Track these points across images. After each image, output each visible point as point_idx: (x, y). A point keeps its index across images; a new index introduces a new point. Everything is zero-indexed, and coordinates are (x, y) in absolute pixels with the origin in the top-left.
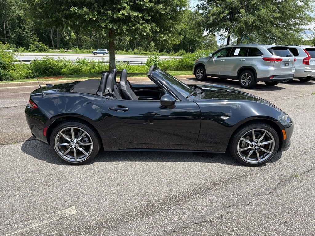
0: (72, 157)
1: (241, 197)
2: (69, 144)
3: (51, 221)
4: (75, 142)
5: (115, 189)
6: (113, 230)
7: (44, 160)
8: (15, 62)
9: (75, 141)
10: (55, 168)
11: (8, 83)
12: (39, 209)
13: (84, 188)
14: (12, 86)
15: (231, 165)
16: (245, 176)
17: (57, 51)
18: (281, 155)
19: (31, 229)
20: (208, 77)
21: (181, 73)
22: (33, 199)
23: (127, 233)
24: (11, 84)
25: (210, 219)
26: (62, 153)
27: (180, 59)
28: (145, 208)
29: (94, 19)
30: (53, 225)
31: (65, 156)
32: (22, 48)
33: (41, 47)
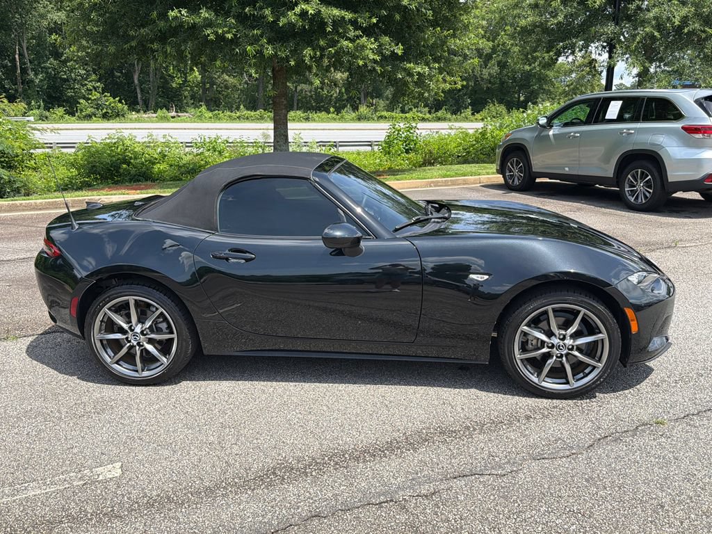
0: (131, 367)
1: (497, 459)
2: (124, 337)
3: (67, 486)
4: (137, 332)
5: (214, 433)
6: (189, 507)
7: (72, 374)
8: (38, 148)
9: (138, 329)
10: (94, 390)
11: (14, 202)
12: (47, 466)
13: (147, 430)
14: (23, 210)
15: (504, 394)
16: (528, 418)
17: (151, 115)
18: (647, 377)
19: (26, 497)
20: (538, 180)
21: (469, 170)
22: (37, 446)
23: (216, 513)
24: (21, 204)
25: (405, 497)
26: (110, 357)
27: (478, 129)
28: (268, 471)
29: (229, 36)
30: (69, 494)
31: (117, 363)
32: (60, 111)
33: (108, 107)
